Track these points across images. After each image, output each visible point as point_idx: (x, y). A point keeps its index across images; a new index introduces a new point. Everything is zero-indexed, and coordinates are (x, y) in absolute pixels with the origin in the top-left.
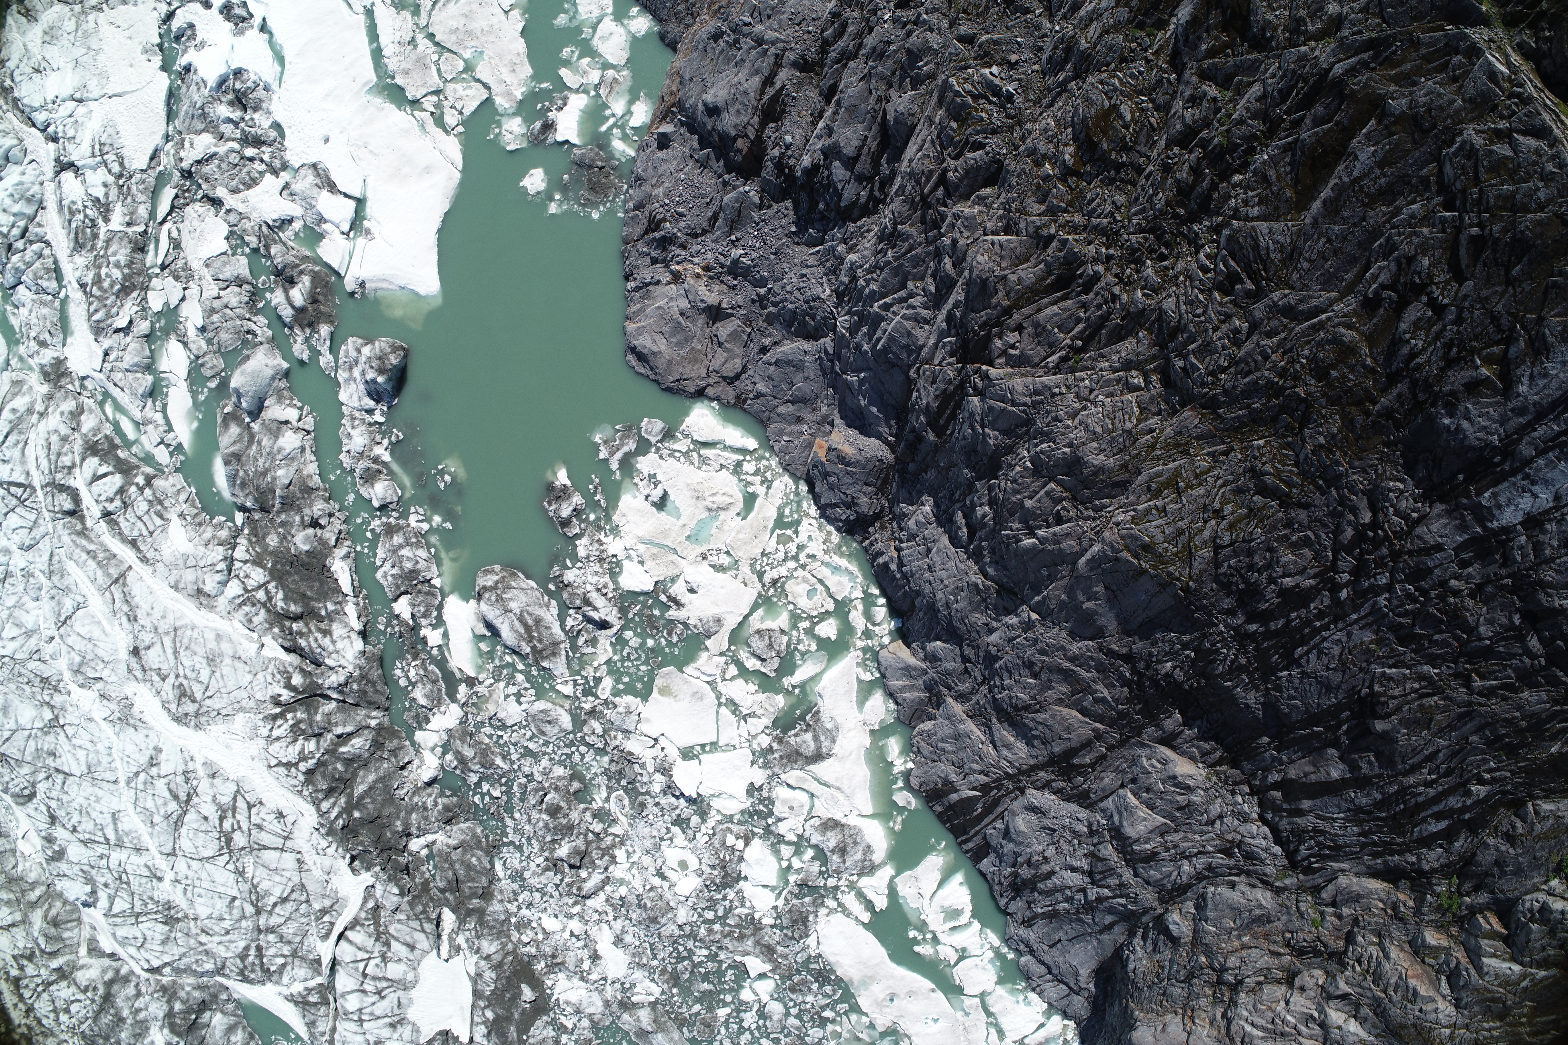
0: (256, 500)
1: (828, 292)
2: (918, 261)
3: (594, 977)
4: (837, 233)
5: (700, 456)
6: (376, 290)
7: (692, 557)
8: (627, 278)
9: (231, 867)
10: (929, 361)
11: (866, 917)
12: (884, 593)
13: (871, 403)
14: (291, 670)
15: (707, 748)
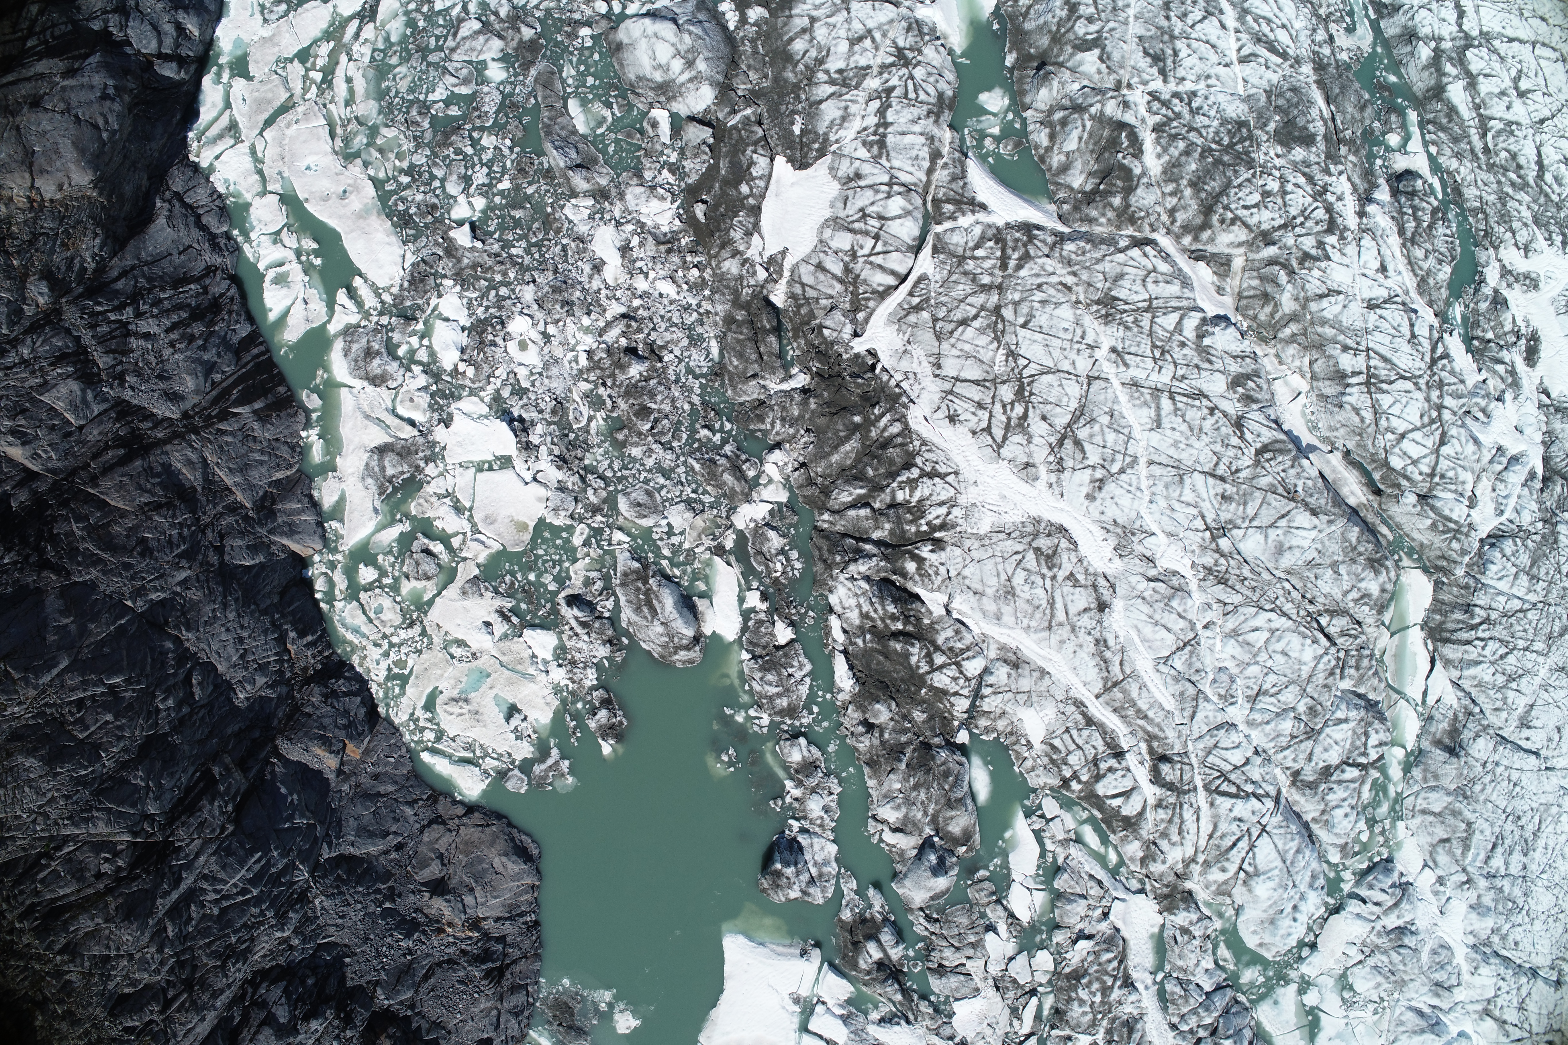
0: (933, 758)
1: (317, 902)
2: (204, 933)
3: (630, 227)
4: (298, 956)
5: (474, 752)
6: (791, 945)
7: (485, 657)
8: (536, 923)
9: (1022, 362)
10: (207, 842)
11: (358, 282)
12: (316, 602)
13: (285, 797)
14: (917, 577)
15: (486, 466)
